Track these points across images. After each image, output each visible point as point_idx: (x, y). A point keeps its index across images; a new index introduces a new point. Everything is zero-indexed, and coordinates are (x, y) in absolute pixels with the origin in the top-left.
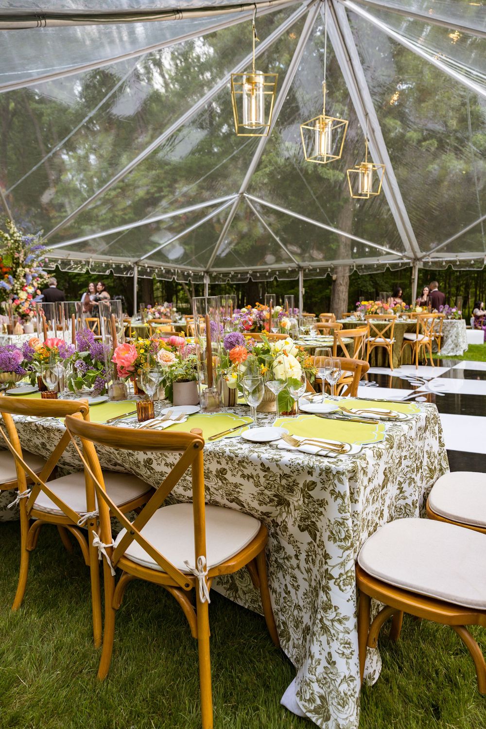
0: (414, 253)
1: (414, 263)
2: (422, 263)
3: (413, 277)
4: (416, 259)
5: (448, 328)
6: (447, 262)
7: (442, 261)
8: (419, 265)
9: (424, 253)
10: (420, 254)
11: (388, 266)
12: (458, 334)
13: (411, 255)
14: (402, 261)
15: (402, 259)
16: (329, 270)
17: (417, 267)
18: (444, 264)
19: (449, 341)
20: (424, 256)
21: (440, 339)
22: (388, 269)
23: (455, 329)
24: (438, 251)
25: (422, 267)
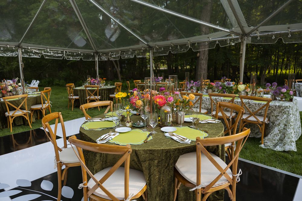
0: (242, 28)
1: (242, 38)
2: (250, 38)
3: (241, 53)
4: (244, 34)
5: (276, 113)
6: (276, 35)
7: (272, 35)
8: (247, 41)
9: (252, 28)
10: (247, 29)
11: (217, 42)
12: (288, 122)
13: (239, 30)
14: (231, 37)
15: (230, 35)
16: (170, 48)
17: (245, 43)
18: (273, 37)
19: (276, 130)
20: (253, 31)
21: (263, 127)
22: (218, 45)
23: (285, 116)
24: (266, 24)
25: (250, 42)
